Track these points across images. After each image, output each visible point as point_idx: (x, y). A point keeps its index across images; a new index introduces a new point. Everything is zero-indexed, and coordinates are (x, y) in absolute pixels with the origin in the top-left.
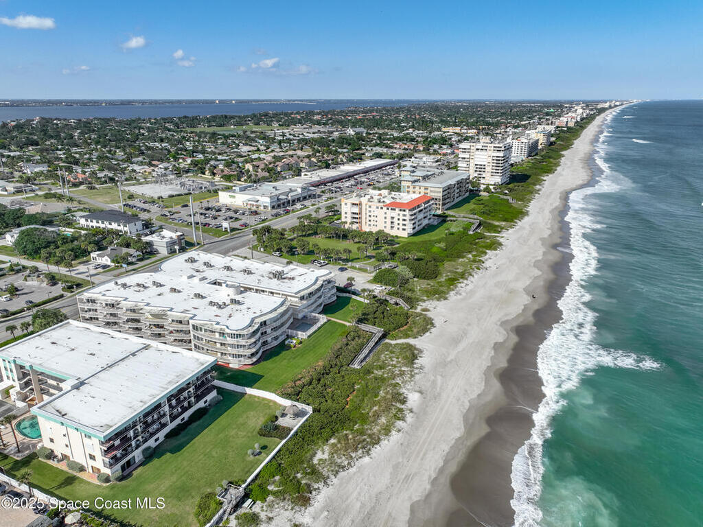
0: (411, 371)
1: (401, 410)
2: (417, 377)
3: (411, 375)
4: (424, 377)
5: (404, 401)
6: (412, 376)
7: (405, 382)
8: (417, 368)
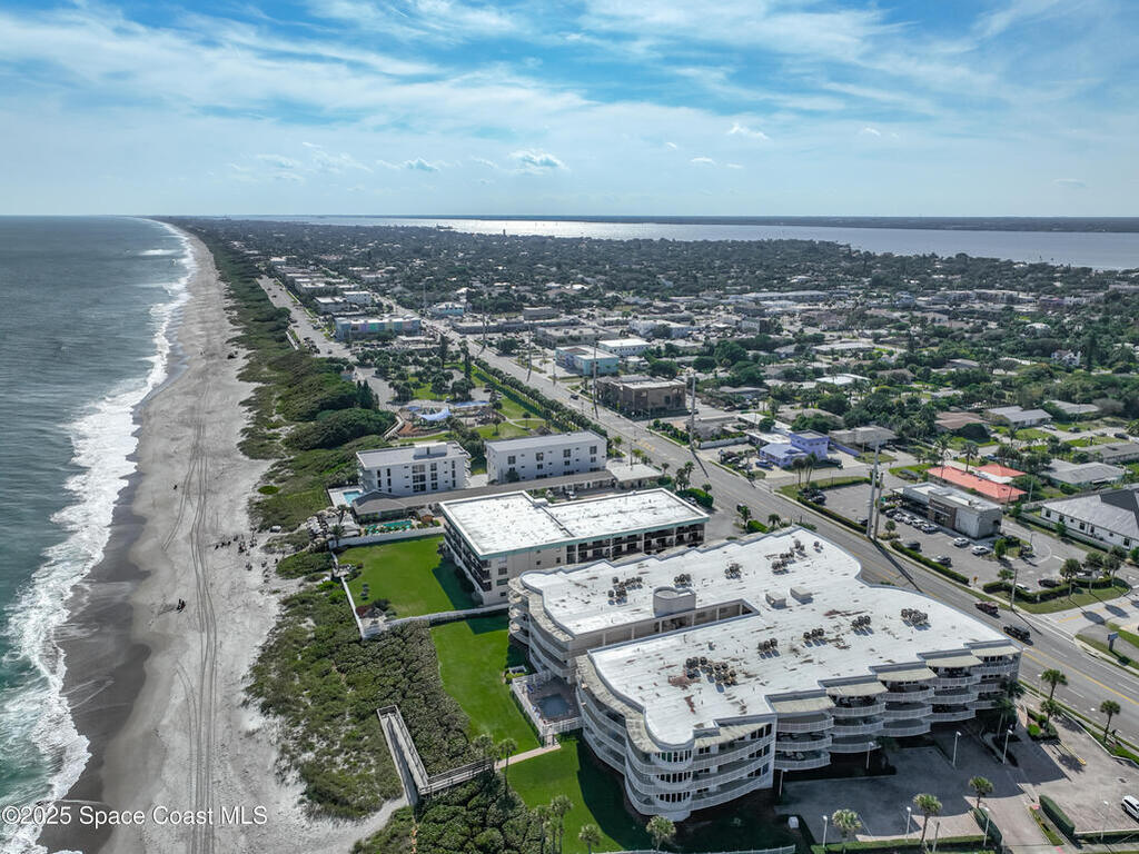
0: (293, 757)
1: (259, 695)
2: (275, 756)
3: (289, 752)
4: (264, 767)
5: (265, 709)
6: (284, 750)
7: (286, 734)
8: (288, 769)
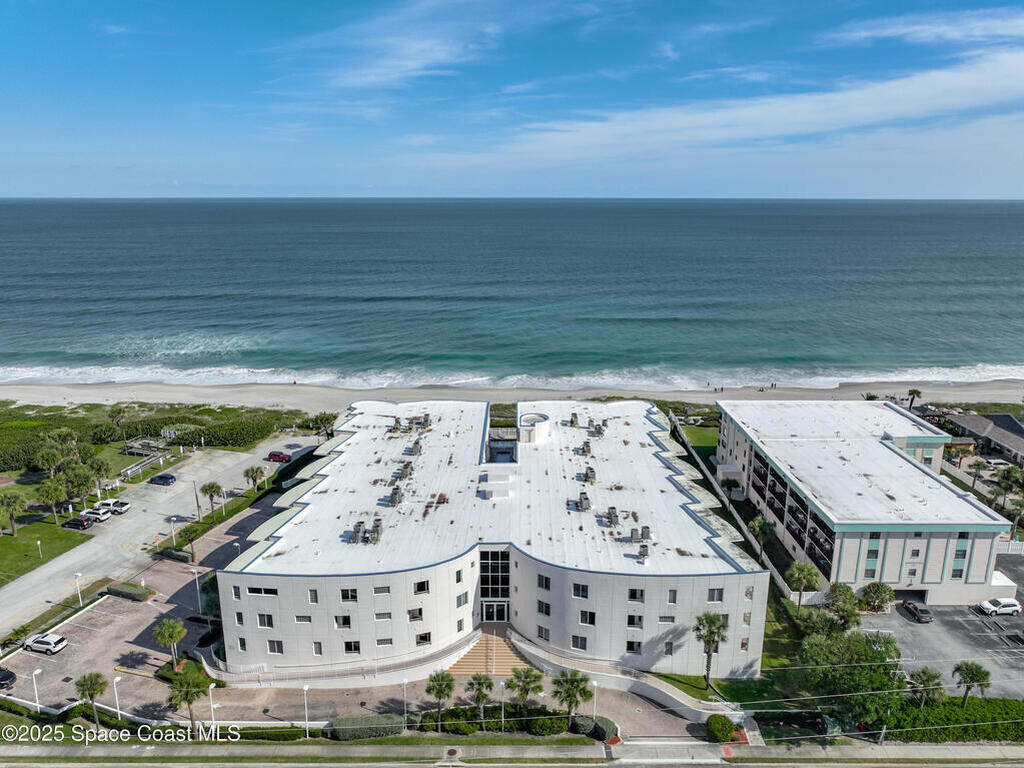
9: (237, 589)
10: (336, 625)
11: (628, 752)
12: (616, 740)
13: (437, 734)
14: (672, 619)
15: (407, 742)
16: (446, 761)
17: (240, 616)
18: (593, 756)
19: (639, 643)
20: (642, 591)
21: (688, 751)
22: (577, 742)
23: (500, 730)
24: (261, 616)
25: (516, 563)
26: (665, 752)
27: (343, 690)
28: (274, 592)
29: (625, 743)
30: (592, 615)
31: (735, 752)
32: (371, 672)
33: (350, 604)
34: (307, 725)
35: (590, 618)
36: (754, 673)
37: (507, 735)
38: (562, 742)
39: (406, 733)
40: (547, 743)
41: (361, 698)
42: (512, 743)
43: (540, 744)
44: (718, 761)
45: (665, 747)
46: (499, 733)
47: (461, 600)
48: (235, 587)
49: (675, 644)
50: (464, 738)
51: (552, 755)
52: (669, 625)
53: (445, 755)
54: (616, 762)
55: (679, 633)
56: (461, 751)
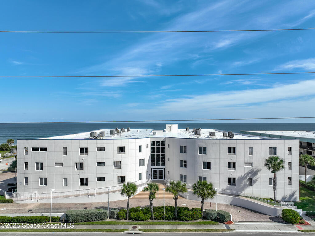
9: (26, 149)
10: (76, 169)
11: (239, 227)
12: (230, 222)
13: (126, 221)
14: (251, 164)
15: (108, 223)
16: (131, 231)
17: (26, 164)
18: (219, 229)
19: (234, 179)
20: (234, 148)
21: (275, 228)
22: (208, 223)
23: (163, 219)
24: (37, 163)
25: (169, 145)
26: (261, 228)
27: (76, 203)
28: (45, 149)
29: (236, 224)
30: (209, 164)
31: (304, 228)
32: (93, 194)
33: (84, 156)
34: (51, 215)
35: (208, 165)
36: (296, 198)
37: (167, 221)
38: (199, 223)
39: (108, 220)
40: (190, 224)
41: (85, 206)
42: (170, 224)
43: (186, 224)
44: (296, 231)
45: (261, 226)
46: (162, 221)
47: (142, 162)
48: (25, 148)
49: (253, 180)
50: (142, 222)
51: (194, 228)
52: (249, 168)
53: (130, 229)
54: (234, 231)
55: (255, 173)
56: (139, 227)
